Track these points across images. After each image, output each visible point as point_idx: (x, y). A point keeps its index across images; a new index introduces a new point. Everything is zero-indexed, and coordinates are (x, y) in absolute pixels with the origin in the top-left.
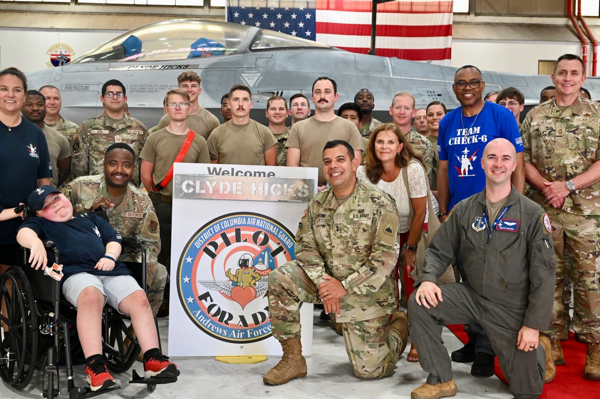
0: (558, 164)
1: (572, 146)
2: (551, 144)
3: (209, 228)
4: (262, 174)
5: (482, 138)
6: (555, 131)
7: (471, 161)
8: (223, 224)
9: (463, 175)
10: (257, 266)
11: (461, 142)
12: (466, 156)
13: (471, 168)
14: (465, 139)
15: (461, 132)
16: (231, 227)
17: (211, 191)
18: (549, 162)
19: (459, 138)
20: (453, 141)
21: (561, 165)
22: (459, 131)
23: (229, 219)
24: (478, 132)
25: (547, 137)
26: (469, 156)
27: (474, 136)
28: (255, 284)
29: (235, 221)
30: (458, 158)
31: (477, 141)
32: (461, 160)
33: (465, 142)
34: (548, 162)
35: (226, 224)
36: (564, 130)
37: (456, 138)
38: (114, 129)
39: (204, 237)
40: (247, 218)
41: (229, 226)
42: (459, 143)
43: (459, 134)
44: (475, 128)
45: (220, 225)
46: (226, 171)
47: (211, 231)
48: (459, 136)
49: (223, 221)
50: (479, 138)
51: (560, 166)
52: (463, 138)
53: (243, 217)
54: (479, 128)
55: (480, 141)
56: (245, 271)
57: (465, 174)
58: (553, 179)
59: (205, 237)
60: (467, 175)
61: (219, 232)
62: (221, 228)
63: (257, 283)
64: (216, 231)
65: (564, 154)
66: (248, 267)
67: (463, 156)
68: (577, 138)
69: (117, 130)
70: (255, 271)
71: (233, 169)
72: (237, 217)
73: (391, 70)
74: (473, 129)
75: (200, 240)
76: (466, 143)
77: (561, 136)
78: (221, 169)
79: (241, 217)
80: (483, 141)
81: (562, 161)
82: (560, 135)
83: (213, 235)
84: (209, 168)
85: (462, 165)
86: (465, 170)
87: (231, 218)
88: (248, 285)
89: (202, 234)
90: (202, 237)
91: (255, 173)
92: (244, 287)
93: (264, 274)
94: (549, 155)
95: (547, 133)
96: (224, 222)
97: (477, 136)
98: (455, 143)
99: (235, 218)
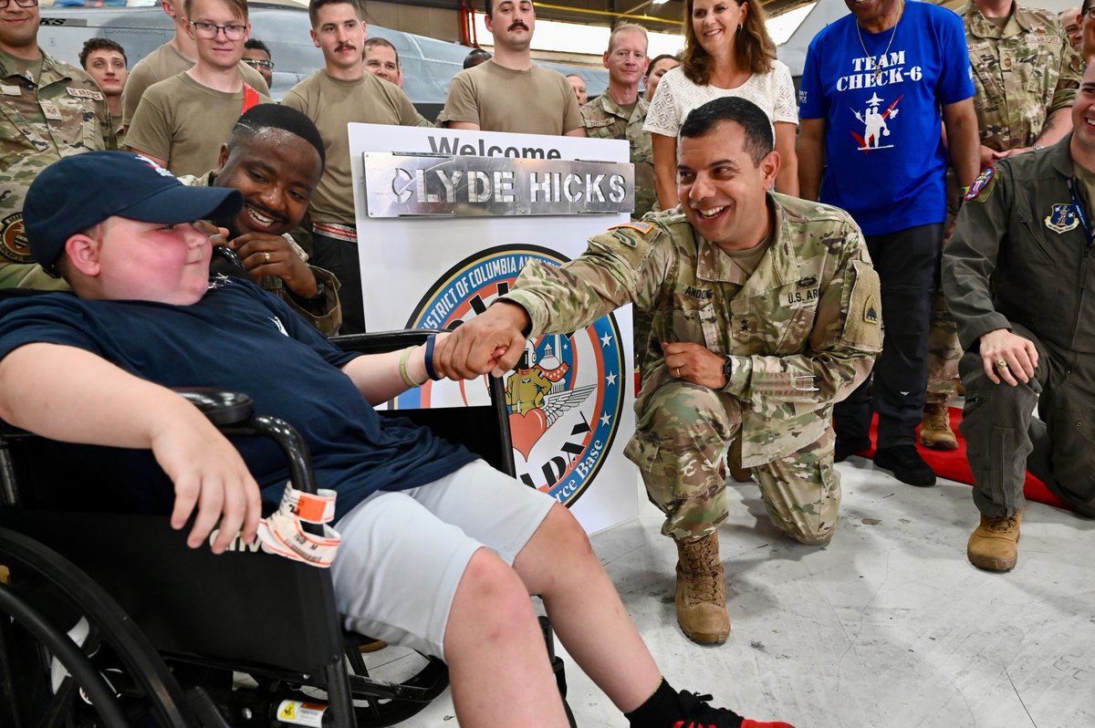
0: (1017, 119)
1: (1031, 87)
2: (997, 85)
3: (446, 290)
4: (538, 154)
5: (912, 73)
6: (999, 61)
7: (887, 120)
8: (473, 276)
9: (868, 147)
10: (543, 363)
11: (864, 83)
12: (876, 109)
13: (886, 133)
14: (872, 77)
15: (863, 65)
16: (490, 282)
17: (450, 198)
18: (995, 118)
19: (860, 77)
20: (845, 84)
21: (1022, 119)
22: (858, 62)
23: (483, 264)
24: (902, 61)
25: (986, 74)
26: (883, 110)
27: (893, 71)
28: (542, 402)
29: (496, 268)
30: (858, 115)
31: (900, 79)
32: (864, 119)
33: (872, 84)
34: (992, 118)
35: (479, 277)
36: (1013, 59)
37: (852, 78)
38: (31, 83)
39: (437, 312)
40: (517, 258)
41: (485, 280)
42: (859, 86)
43: (858, 68)
44: (894, 55)
45: (468, 281)
46: (469, 146)
47: (450, 297)
48: (859, 73)
49: (472, 270)
50: (905, 74)
51: (1019, 123)
52: (868, 76)
53: (510, 256)
54: (902, 54)
55: (907, 79)
56: (524, 377)
57: (872, 143)
58: (1003, 146)
59: (440, 312)
60: (876, 147)
61: (467, 296)
62: (469, 287)
63: (546, 398)
64: (462, 296)
65: (1023, 101)
66: (527, 367)
67: (868, 110)
68: (1038, 72)
69: (40, 86)
70: (541, 373)
71: (481, 142)
72: (500, 258)
73: (419, 49)
74: (889, 58)
75: (431, 320)
76: (874, 85)
77: (1010, 71)
78: (457, 141)
79: (505, 257)
80: (913, 78)
81: (1022, 113)
82: (1008, 68)
83: (456, 305)
84: (431, 140)
85: (867, 128)
86: (872, 139)
87: (487, 262)
88: (531, 406)
89: (433, 306)
90: (433, 313)
91: (525, 151)
92: (523, 413)
93: (556, 377)
94: (994, 105)
95: (986, 66)
96: (475, 271)
97: (900, 69)
98: (852, 86)
99: (495, 259)
